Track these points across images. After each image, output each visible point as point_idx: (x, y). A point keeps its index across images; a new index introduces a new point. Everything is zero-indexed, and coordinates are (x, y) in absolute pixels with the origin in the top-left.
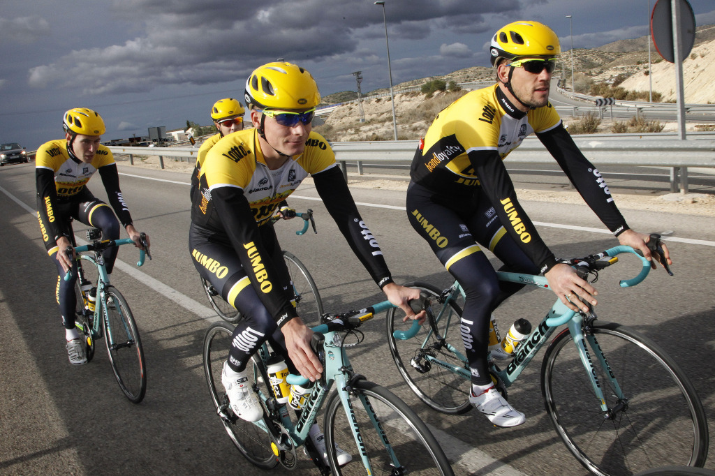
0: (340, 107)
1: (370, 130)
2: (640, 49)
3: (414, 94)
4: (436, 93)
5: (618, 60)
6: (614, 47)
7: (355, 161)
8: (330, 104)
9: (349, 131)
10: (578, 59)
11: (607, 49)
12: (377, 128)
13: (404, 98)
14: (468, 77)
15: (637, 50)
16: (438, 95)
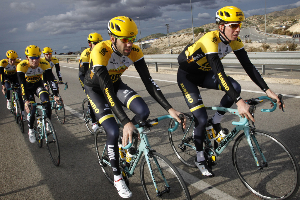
0: (157, 40)
1: (177, 49)
2: (284, 15)
3: (190, 34)
4: (200, 34)
5: (275, 20)
6: (273, 14)
7: (169, 63)
8: (151, 39)
9: (167, 49)
10: (257, 19)
11: (270, 15)
12: (180, 48)
13: (185, 36)
14: (210, 27)
15: (283, 15)
16: (201, 34)
